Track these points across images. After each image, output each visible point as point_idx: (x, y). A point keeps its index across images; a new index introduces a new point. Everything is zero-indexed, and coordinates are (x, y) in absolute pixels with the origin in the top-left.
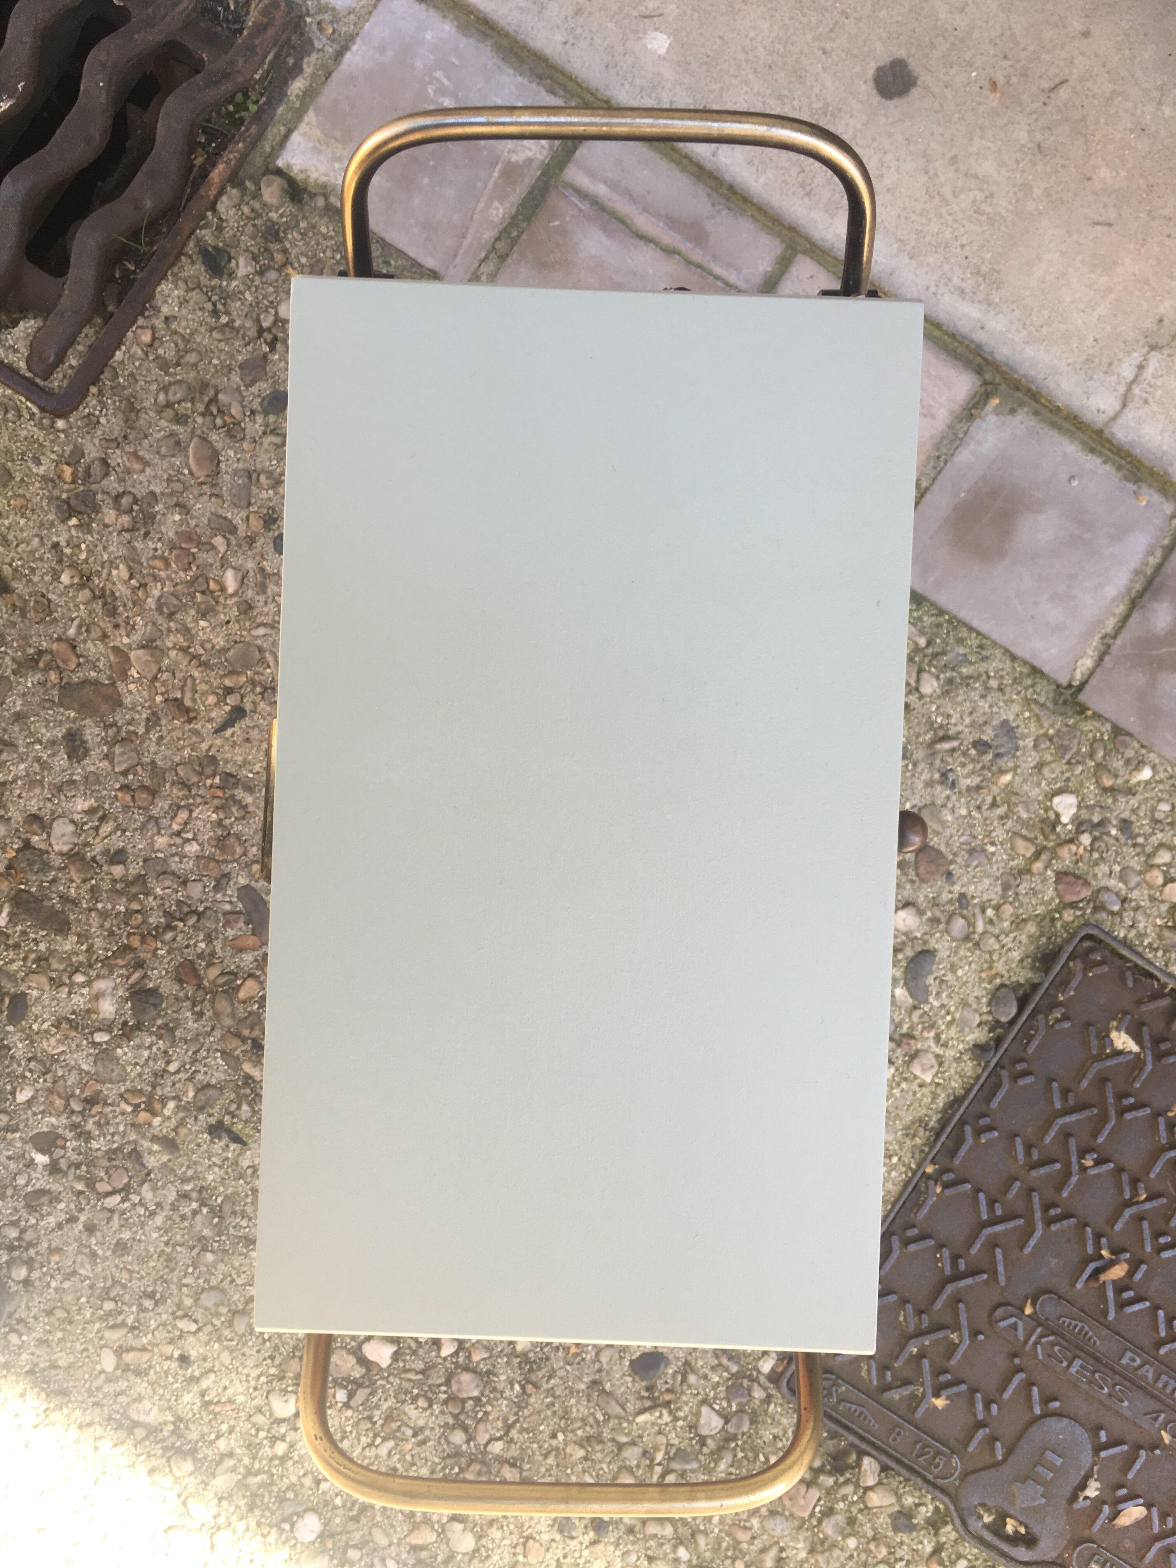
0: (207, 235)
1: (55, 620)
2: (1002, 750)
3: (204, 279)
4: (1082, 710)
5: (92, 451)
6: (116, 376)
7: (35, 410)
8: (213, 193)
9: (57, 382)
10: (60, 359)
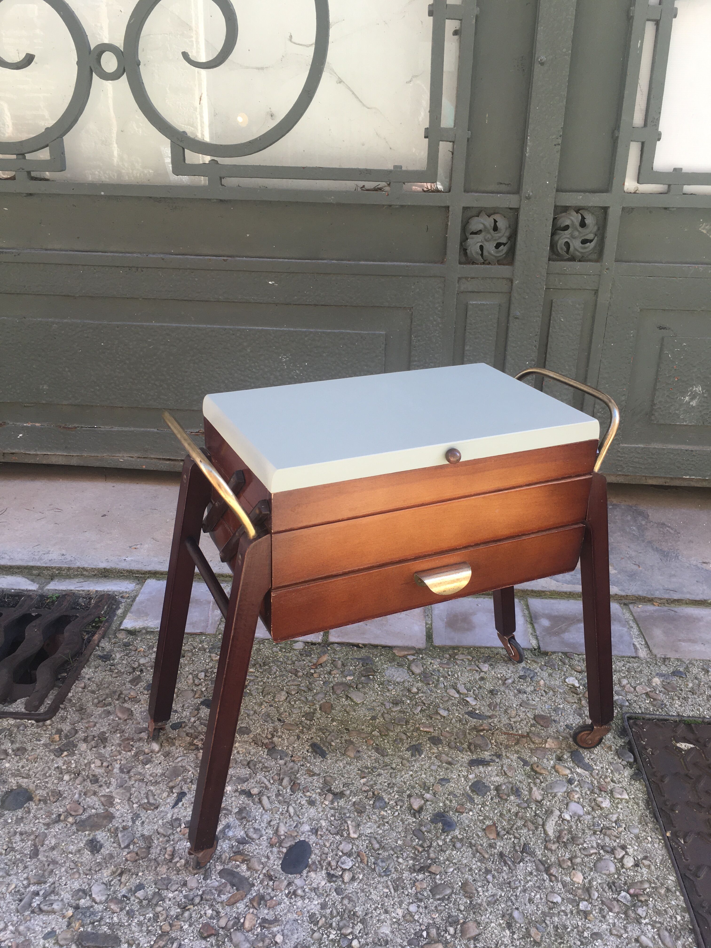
0: (99, 653)
1: (65, 797)
2: (532, 675)
3: (102, 664)
4: (546, 654)
5: (66, 727)
6: (70, 700)
7: (33, 722)
8: (96, 642)
9: (42, 710)
10: (42, 702)
